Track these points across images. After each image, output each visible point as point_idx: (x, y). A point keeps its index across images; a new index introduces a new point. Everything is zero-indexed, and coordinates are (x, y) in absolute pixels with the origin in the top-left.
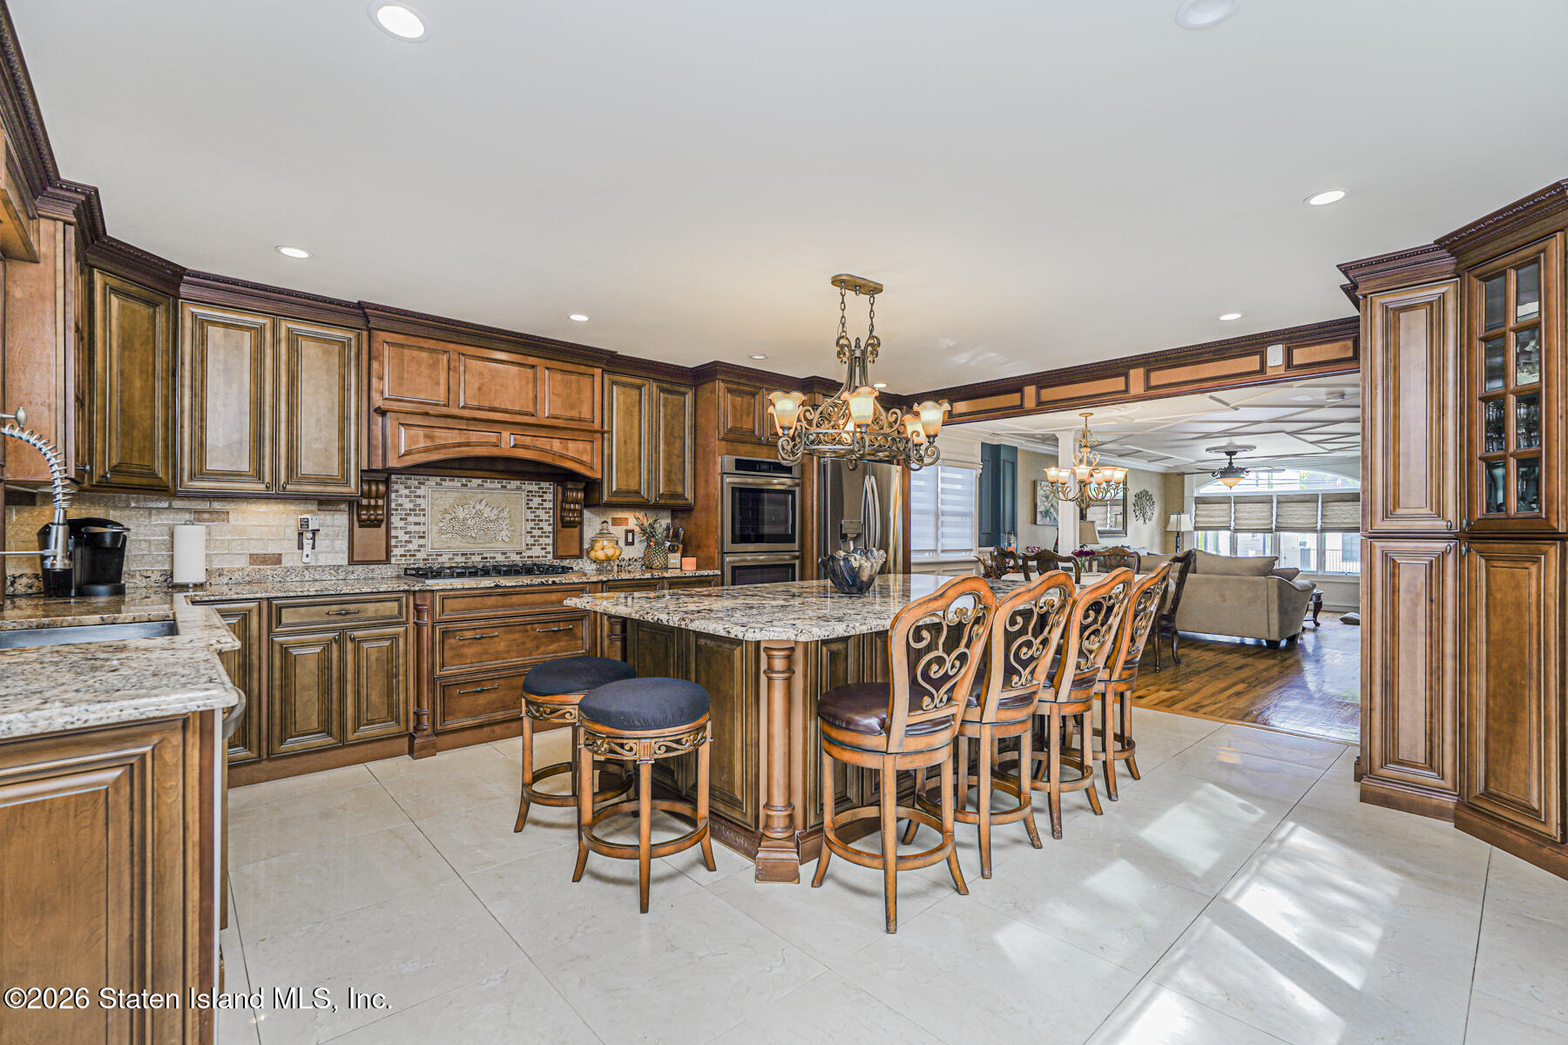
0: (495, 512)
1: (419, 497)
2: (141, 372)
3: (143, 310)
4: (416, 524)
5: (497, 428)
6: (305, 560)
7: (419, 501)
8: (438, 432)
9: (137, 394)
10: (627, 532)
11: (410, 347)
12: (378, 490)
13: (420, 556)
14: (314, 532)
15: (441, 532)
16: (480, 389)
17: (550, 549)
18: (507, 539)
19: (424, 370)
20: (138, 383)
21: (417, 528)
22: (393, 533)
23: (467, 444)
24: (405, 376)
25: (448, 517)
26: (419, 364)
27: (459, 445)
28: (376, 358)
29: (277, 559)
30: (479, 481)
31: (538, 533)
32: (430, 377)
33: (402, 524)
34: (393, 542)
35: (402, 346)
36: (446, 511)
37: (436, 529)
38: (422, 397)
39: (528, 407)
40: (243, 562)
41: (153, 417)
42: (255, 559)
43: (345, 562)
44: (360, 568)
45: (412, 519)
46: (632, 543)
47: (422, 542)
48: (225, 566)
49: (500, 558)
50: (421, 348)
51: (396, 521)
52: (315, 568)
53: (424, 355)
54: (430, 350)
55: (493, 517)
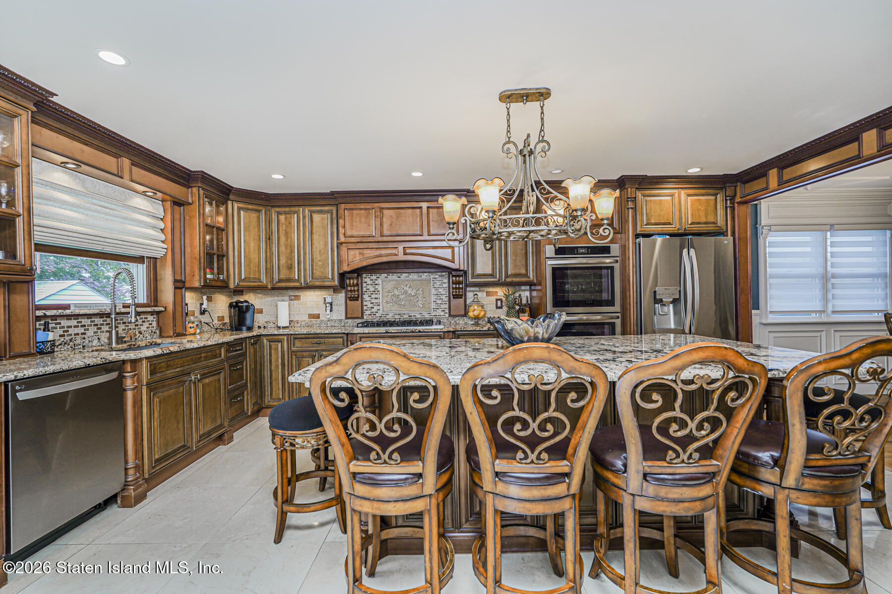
0: (414, 291)
1: (377, 284)
2: (254, 239)
3: (254, 215)
4: (376, 298)
5: (395, 245)
6: (329, 317)
7: (377, 287)
8: (365, 251)
9: (252, 249)
10: (497, 300)
11: (356, 209)
12: (353, 283)
13: (378, 315)
14: (331, 304)
15: (387, 302)
16: (391, 225)
17: (447, 311)
18: (421, 306)
19: (363, 220)
20: (252, 245)
21: (376, 301)
22: (365, 303)
23: (381, 256)
24: (354, 224)
25: (390, 294)
26: (360, 217)
27: (377, 256)
28: (340, 218)
29: (317, 316)
30: (407, 275)
31: (439, 302)
32: (366, 223)
33: (369, 299)
34: (365, 308)
35: (353, 209)
36: (389, 292)
37: (385, 301)
38: (362, 233)
39: (417, 230)
40: (306, 318)
41: (259, 258)
42: (312, 316)
43: (344, 318)
44: (350, 321)
45: (373, 296)
46: (501, 307)
47: (378, 308)
48: (300, 319)
49: (418, 316)
50: (361, 209)
51: (366, 297)
52: (332, 320)
53: (363, 211)
54: (365, 209)
55: (413, 294)
